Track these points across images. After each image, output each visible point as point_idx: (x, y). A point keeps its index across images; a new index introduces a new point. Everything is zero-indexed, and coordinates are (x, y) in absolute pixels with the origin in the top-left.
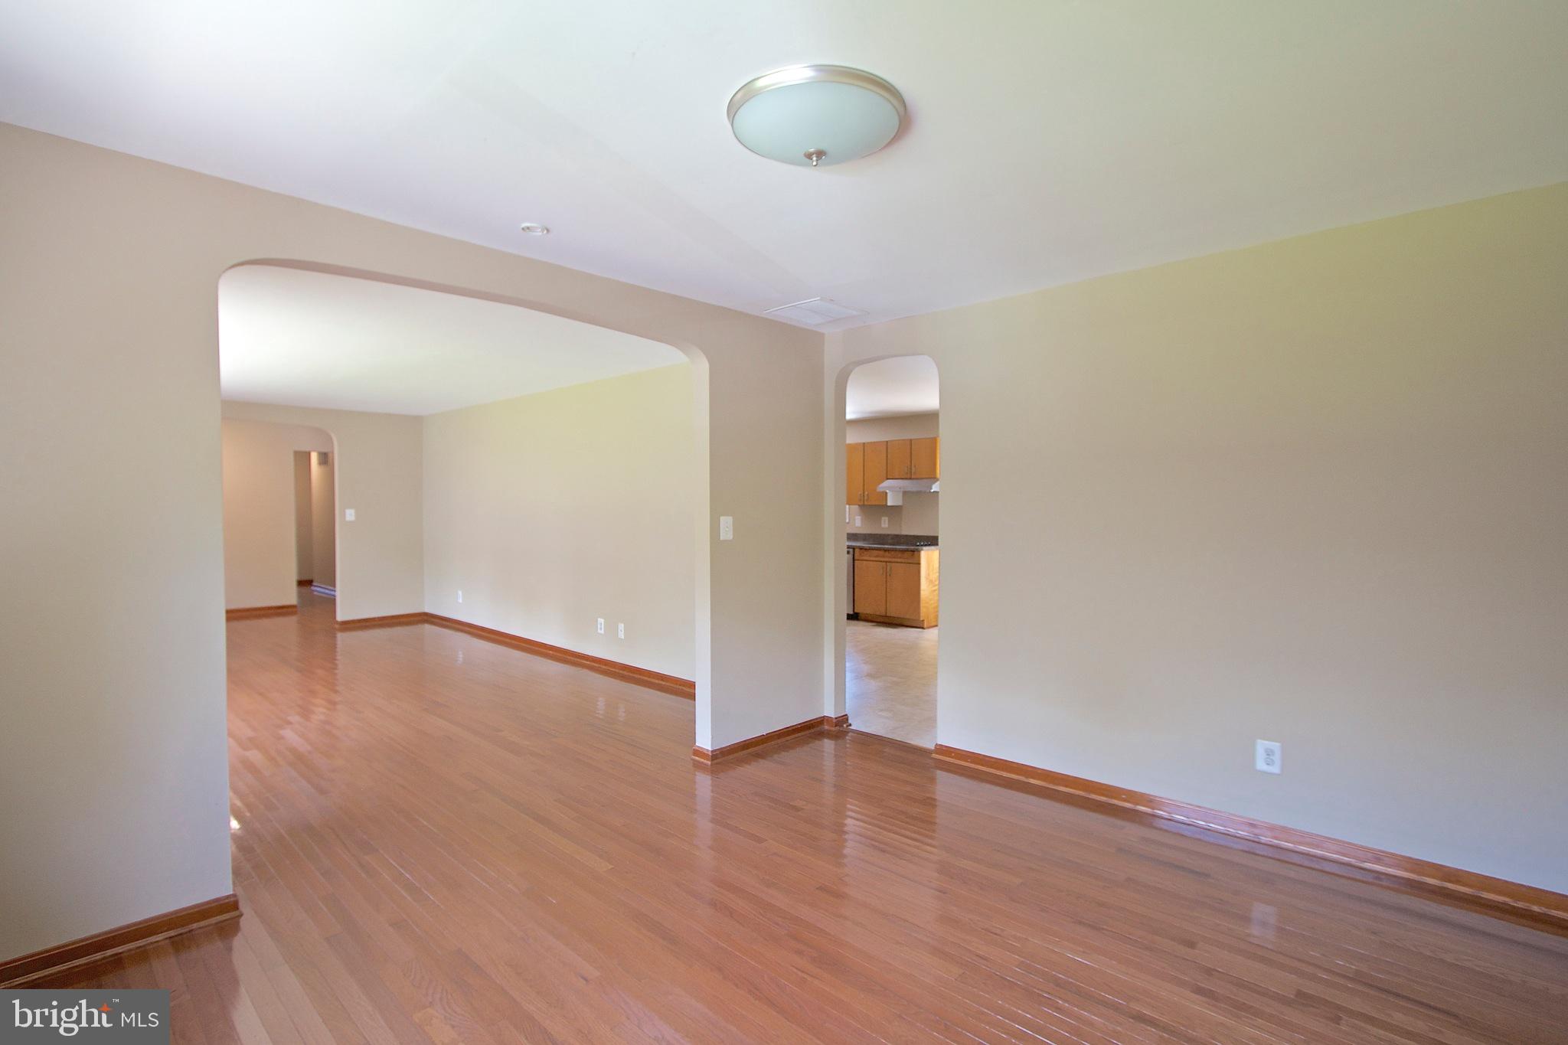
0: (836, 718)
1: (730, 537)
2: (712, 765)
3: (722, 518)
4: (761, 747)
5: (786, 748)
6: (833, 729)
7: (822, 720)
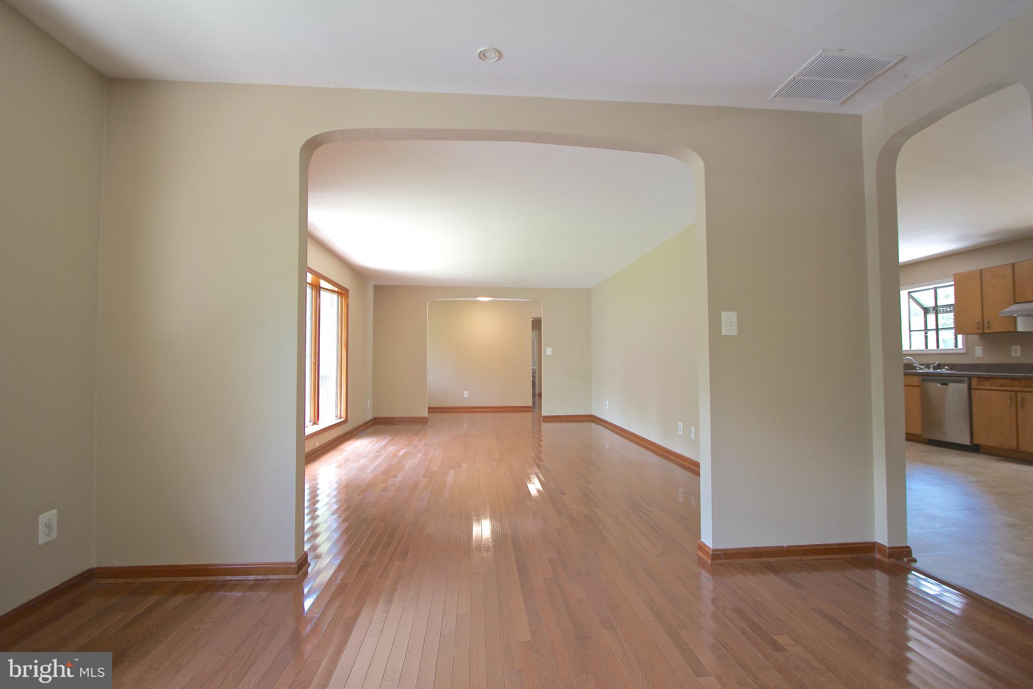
0: (890, 548)
1: (734, 332)
2: (712, 564)
3: (723, 313)
4: (780, 559)
5: (812, 567)
6: (886, 560)
7: (871, 547)
